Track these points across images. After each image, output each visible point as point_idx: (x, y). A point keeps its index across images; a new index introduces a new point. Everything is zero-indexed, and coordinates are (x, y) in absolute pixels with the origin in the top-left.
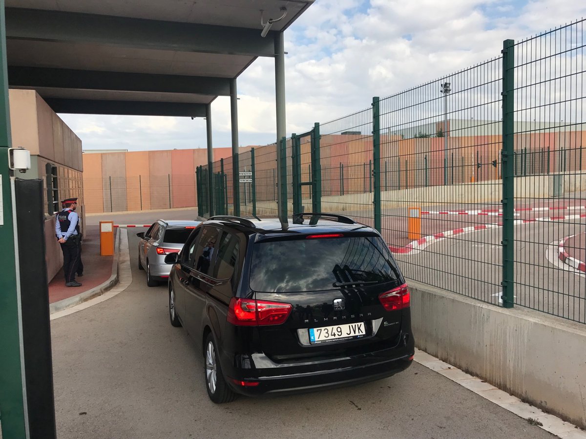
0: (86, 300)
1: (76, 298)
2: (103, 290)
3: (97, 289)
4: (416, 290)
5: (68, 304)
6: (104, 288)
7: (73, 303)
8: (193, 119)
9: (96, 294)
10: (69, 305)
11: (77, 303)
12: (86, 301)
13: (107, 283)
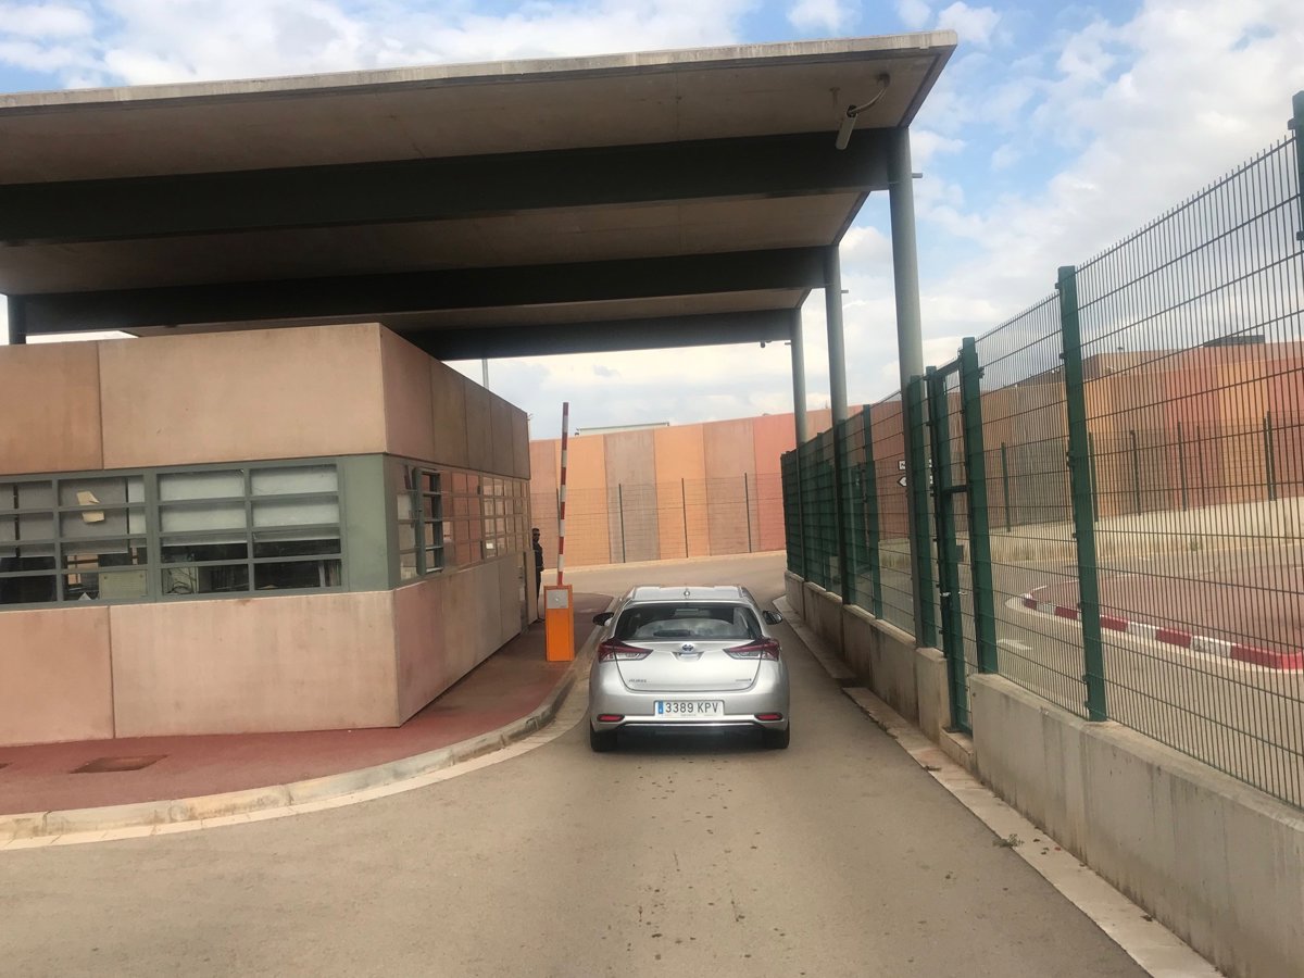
0: (464, 758)
1: (442, 754)
2: (506, 738)
3: (492, 737)
4: (1159, 769)
5: (422, 766)
6: (510, 733)
7: (435, 765)
8: (763, 346)
9: (489, 746)
10: (424, 769)
11: (443, 765)
12: (465, 760)
13: (521, 724)
